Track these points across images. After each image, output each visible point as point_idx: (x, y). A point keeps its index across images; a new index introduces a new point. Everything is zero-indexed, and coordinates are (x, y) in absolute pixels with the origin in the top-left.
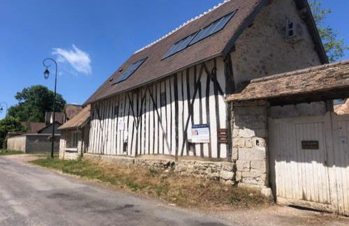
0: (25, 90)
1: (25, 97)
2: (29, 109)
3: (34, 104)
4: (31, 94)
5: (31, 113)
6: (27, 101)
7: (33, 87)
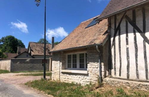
0: (3, 38)
1: (3, 41)
2: (5, 47)
3: (7, 45)
4: (6, 40)
5: (6, 49)
6: (4, 44)
7: (7, 37)
